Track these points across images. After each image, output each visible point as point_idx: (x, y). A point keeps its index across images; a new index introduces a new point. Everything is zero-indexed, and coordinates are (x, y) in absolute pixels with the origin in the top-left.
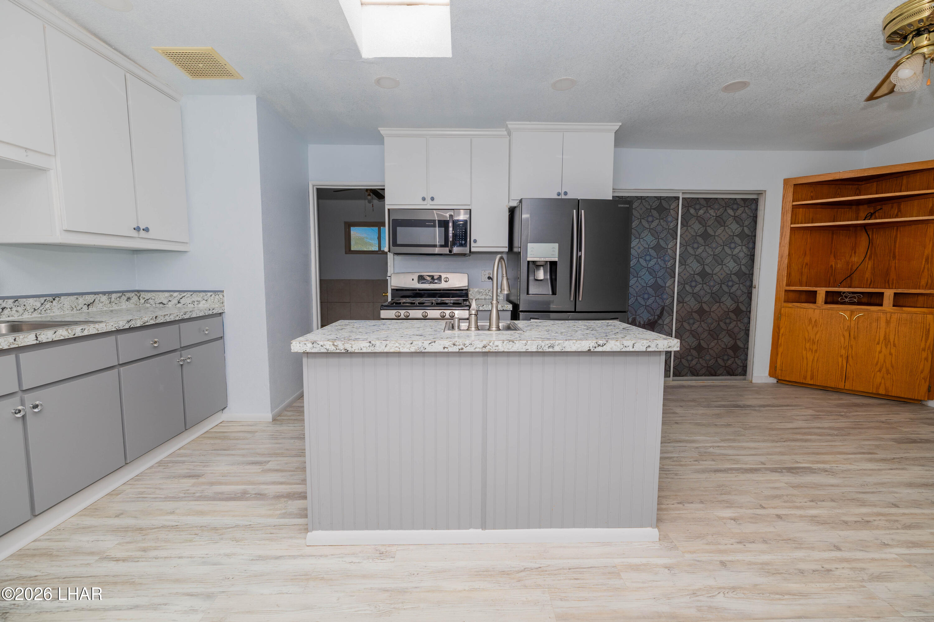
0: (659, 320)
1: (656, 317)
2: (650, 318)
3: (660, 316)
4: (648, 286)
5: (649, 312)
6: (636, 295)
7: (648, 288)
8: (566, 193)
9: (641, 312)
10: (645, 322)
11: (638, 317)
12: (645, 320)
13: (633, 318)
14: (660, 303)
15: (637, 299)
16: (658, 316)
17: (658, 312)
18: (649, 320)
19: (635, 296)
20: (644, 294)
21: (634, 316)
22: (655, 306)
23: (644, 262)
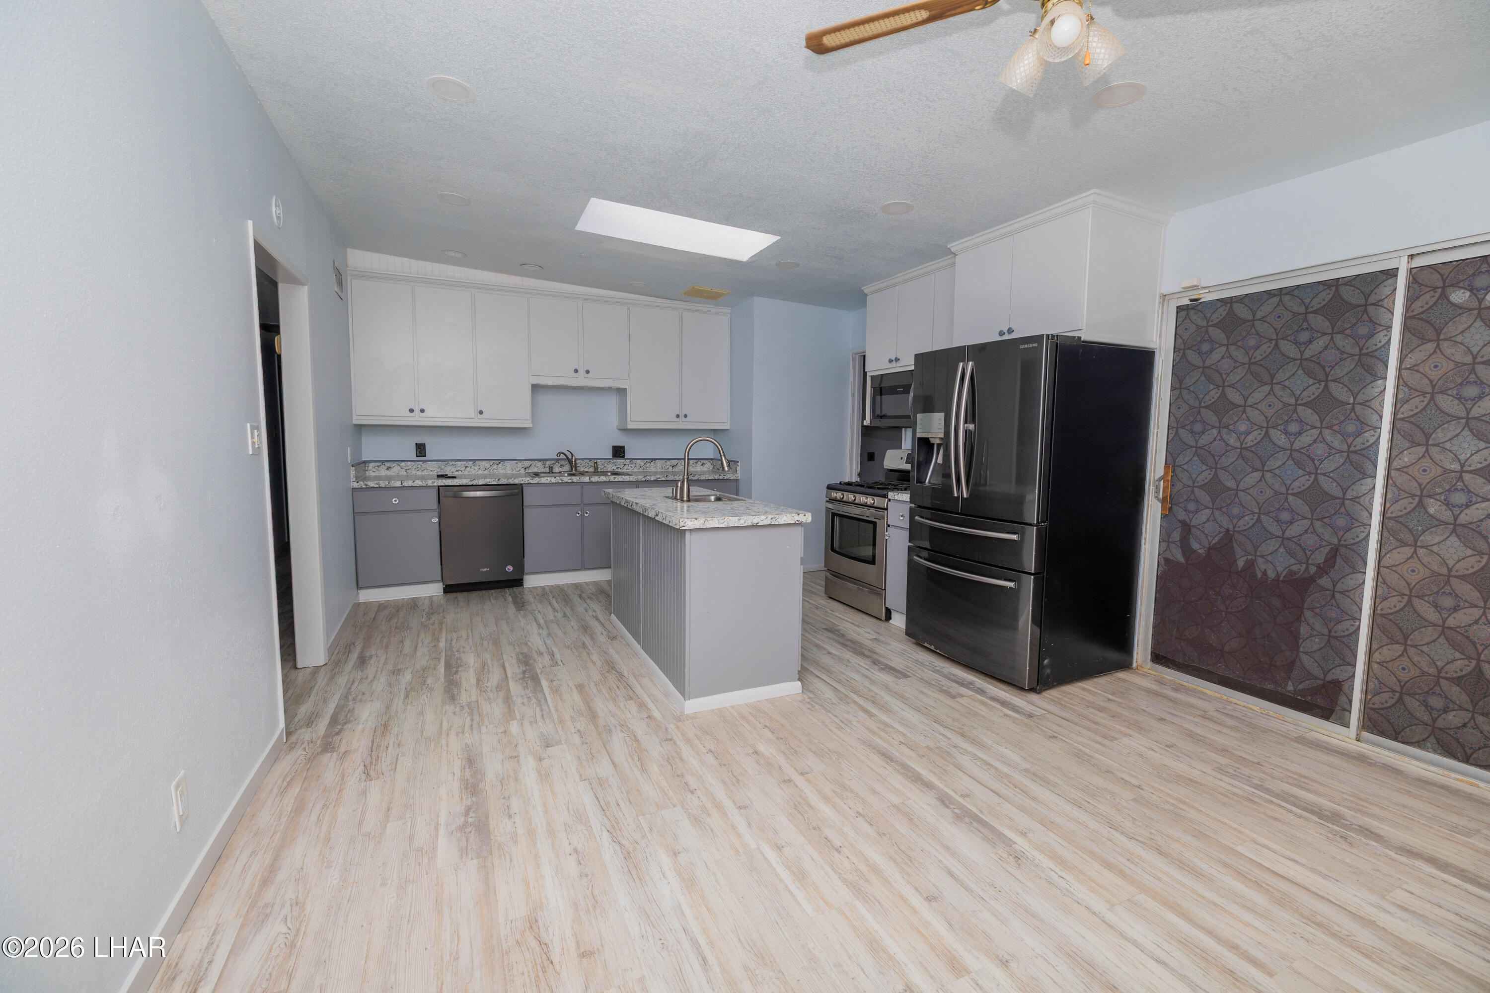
0: (1320, 577)
1: (1313, 570)
2: (1295, 568)
3: (1326, 568)
4: (1290, 492)
5: (1291, 553)
6: (1257, 511)
7: (1291, 498)
8: (1010, 331)
9: (1270, 551)
10: (1278, 575)
11: (1260, 560)
12: (1280, 569)
13: (1247, 561)
14: (1327, 537)
15: (1259, 520)
16: (1318, 566)
17: (1319, 557)
18: (1292, 573)
19: (1254, 513)
20: (1278, 509)
21: (1250, 557)
22: (1310, 540)
23: (1283, 436)
